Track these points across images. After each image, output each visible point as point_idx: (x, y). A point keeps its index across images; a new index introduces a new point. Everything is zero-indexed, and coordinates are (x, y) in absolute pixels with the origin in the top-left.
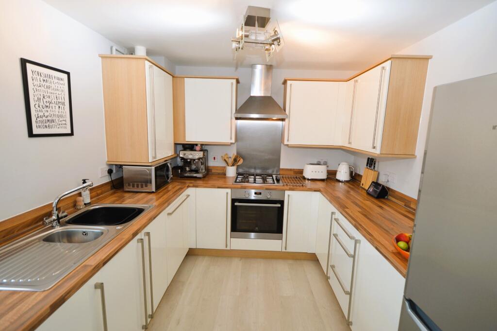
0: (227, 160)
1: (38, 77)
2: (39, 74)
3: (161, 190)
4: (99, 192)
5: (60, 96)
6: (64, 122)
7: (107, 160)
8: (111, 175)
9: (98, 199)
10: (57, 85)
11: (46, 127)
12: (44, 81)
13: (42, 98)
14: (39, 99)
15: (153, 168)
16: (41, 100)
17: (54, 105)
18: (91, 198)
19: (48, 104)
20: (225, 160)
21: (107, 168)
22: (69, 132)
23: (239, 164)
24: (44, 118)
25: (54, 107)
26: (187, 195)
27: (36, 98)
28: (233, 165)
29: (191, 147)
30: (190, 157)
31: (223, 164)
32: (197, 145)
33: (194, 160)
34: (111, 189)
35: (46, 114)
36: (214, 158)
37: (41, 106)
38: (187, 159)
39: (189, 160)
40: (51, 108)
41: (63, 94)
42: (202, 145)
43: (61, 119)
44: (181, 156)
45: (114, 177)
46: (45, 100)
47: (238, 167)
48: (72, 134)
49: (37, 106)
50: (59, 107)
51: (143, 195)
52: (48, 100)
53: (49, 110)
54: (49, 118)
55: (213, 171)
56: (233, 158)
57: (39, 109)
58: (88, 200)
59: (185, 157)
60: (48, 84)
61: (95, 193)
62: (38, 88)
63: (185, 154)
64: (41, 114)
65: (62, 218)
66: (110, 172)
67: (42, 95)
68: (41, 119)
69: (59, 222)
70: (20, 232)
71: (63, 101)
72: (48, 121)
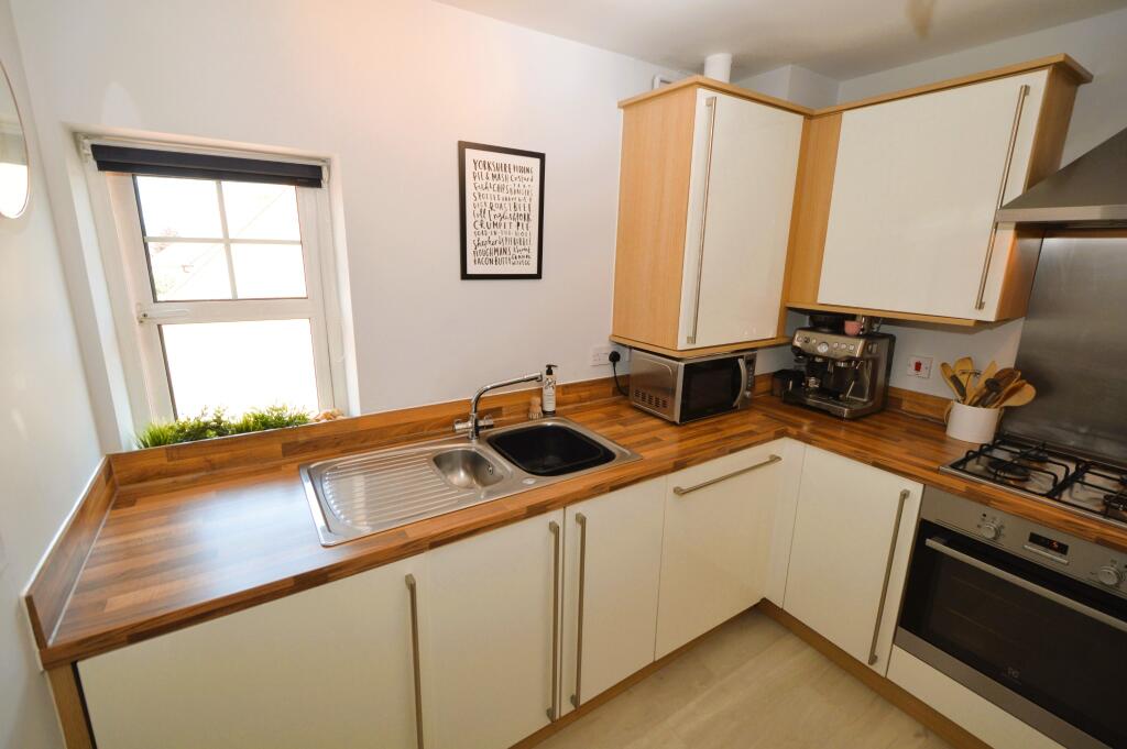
0: (963, 379)
1: (484, 172)
2: (487, 165)
3: (695, 425)
4: (584, 394)
5: (522, 202)
6: (525, 253)
7: (611, 332)
8: (614, 365)
9: (576, 408)
10: (517, 182)
11: (491, 261)
12: (494, 176)
13: (488, 209)
14: (483, 212)
15: (682, 364)
16: (487, 212)
17: (507, 221)
18: (558, 404)
19: (496, 221)
20: (955, 380)
21: (608, 349)
22: (535, 272)
23: (1011, 402)
24: (489, 246)
25: (508, 226)
26: (772, 456)
27: (477, 211)
28: (981, 402)
29: (833, 322)
30: (823, 349)
31: (946, 391)
32: (853, 317)
33: (834, 361)
34: (614, 394)
35: (493, 238)
36: (918, 366)
37: (485, 225)
38: (815, 356)
39: (818, 360)
40: (502, 227)
41: (527, 198)
42: (872, 320)
43: (520, 247)
44: (797, 344)
45: (621, 370)
46: (492, 213)
47: (1008, 414)
48: (538, 276)
49: (478, 225)
50: (518, 224)
51: (656, 422)
52: (498, 211)
53: (499, 230)
54: (498, 246)
55: (905, 406)
56: (991, 375)
57: (480, 230)
58: (550, 407)
59: (807, 348)
60: (500, 182)
61: (575, 395)
62: (482, 192)
63: (807, 341)
64: (483, 238)
65: (483, 427)
66: (615, 357)
67: (488, 205)
68: (483, 247)
69: (477, 434)
70: (432, 432)
71: (527, 212)
72: (496, 250)
